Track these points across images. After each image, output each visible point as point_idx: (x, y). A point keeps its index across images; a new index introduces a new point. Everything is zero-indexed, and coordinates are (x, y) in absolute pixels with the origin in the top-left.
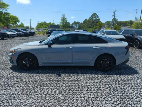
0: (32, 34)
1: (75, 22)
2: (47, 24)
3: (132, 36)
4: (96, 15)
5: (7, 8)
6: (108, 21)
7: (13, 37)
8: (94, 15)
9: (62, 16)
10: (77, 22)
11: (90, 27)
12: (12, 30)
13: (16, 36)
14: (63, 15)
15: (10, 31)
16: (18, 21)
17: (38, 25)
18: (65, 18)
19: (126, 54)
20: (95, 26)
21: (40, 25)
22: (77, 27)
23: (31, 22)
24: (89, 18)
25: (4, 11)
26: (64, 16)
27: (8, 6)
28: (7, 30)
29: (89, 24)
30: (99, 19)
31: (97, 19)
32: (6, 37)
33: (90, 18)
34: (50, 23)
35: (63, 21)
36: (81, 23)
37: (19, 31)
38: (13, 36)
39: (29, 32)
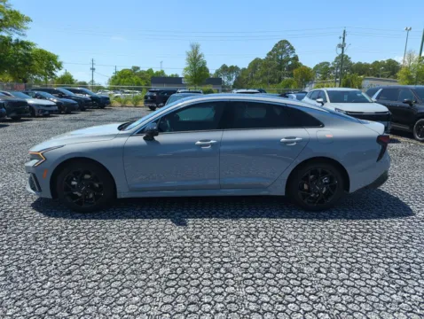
0: (101, 103)
1: (226, 67)
2: (142, 73)
3: (408, 105)
4: (289, 44)
5: (25, 28)
6: (324, 63)
7: (47, 113)
8: (283, 46)
9: (190, 50)
10: (232, 67)
11: (271, 82)
12: (42, 93)
13: (56, 111)
14: (192, 47)
15: (36, 97)
16: (59, 66)
17: (116, 78)
18: (200, 56)
19: (378, 160)
20: (286, 78)
21: (121, 77)
22: (232, 83)
23: (93, 69)
24: (268, 55)
25: (15, 37)
26: (195, 49)
27: (28, 20)
28: (27, 93)
29: (266, 74)
30: (296, 58)
31: (291, 56)
32: (26, 112)
33: (270, 54)
34: (150, 71)
35: (195, 65)
36: (244, 69)
37: (61, 95)
38: (45, 111)
39: (94, 99)
